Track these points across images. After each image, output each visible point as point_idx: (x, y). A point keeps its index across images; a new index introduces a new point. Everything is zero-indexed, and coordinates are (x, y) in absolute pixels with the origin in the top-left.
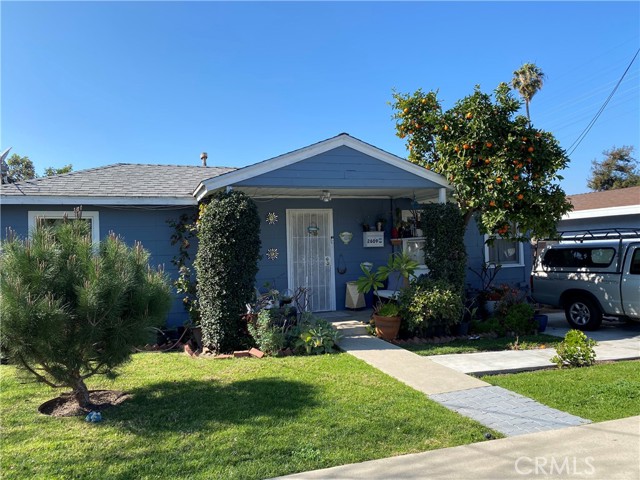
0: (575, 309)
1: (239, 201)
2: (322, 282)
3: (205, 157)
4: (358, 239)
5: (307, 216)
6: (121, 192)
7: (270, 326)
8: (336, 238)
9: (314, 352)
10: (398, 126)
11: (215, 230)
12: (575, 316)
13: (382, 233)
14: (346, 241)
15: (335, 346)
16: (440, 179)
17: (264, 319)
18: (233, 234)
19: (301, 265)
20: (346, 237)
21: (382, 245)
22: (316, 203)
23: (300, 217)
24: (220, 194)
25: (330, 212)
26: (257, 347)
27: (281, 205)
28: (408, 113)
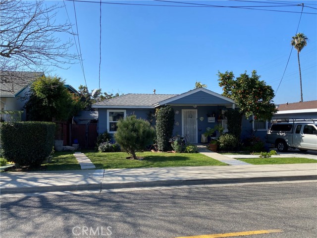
1: (169, 108)
2: (193, 134)
3: (155, 91)
4: (206, 120)
5: (188, 111)
7: (177, 144)
8: (198, 119)
9: (190, 152)
10: (220, 83)
11: (162, 117)
12: (280, 147)
13: (214, 118)
15: (196, 151)
16: (233, 101)
17: (176, 143)
18: (167, 118)
19: (186, 128)
20: (202, 119)
21: (214, 122)
22: (191, 108)
23: (186, 112)
24: (163, 106)
25: (196, 110)
26: (174, 150)
27: (180, 108)
28: (223, 79)
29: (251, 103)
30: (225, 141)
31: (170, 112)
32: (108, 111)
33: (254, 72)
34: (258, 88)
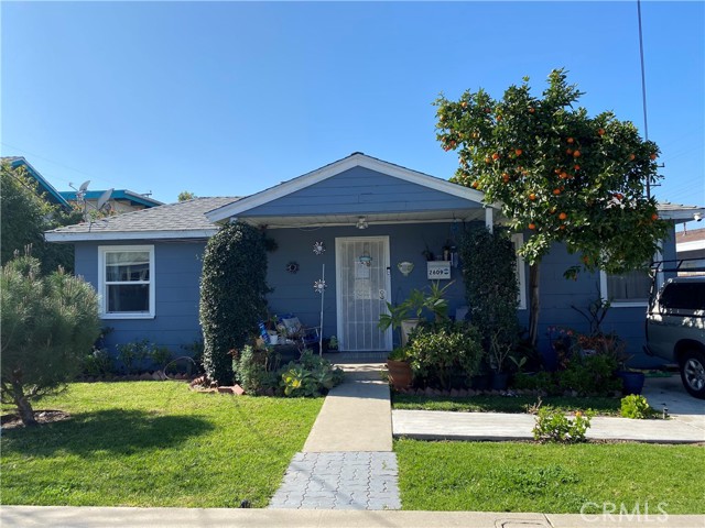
0: (691, 368)
4: (419, 270)
5: (358, 244)
6: (173, 225)
8: (393, 269)
10: (440, 137)
12: (691, 377)
13: (448, 263)
14: (406, 273)
18: (222, 267)
20: (405, 267)
21: (448, 276)
23: (351, 247)
25: (386, 240)
27: (328, 235)
28: (444, 121)
29: (536, 200)
30: (424, 353)
31: (233, 245)
32: (102, 251)
33: (558, 79)
34: (563, 136)
